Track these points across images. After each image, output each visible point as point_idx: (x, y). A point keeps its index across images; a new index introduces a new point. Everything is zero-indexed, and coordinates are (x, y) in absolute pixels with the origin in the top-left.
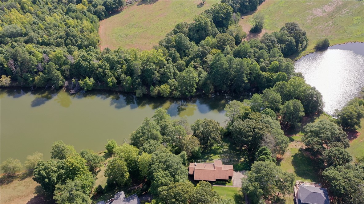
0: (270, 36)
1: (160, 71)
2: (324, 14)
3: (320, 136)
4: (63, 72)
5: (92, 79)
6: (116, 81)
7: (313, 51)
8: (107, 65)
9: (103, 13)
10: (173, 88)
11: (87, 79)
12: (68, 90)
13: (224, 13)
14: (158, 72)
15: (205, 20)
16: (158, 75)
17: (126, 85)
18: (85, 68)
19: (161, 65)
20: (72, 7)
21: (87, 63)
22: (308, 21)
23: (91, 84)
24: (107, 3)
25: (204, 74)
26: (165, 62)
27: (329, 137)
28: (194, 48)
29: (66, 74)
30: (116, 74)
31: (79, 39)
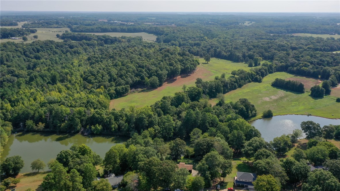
0: (227, 104)
1: (148, 120)
2: (271, 100)
3: (252, 145)
4: (82, 121)
5: (101, 126)
6: (117, 127)
7: (261, 118)
8: (113, 117)
9: (114, 95)
10: (157, 131)
11: (97, 125)
12: (83, 134)
13: (196, 92)
14: (147, 121)
15: (183, 94)
16: (147, 122)
17: (124, 129)
18: (97, 119)
19: (150, 116)
20: (93, 90)
21: (99, 116)
22: (259, 103)
23: (100, 128)
24: (118, 89)
25: (179, 123)
26: (153, 115)
27: (258, 145)
28: (174, 109)
29: (83, 124)
30: (118, 123)
31: (95, 104)
